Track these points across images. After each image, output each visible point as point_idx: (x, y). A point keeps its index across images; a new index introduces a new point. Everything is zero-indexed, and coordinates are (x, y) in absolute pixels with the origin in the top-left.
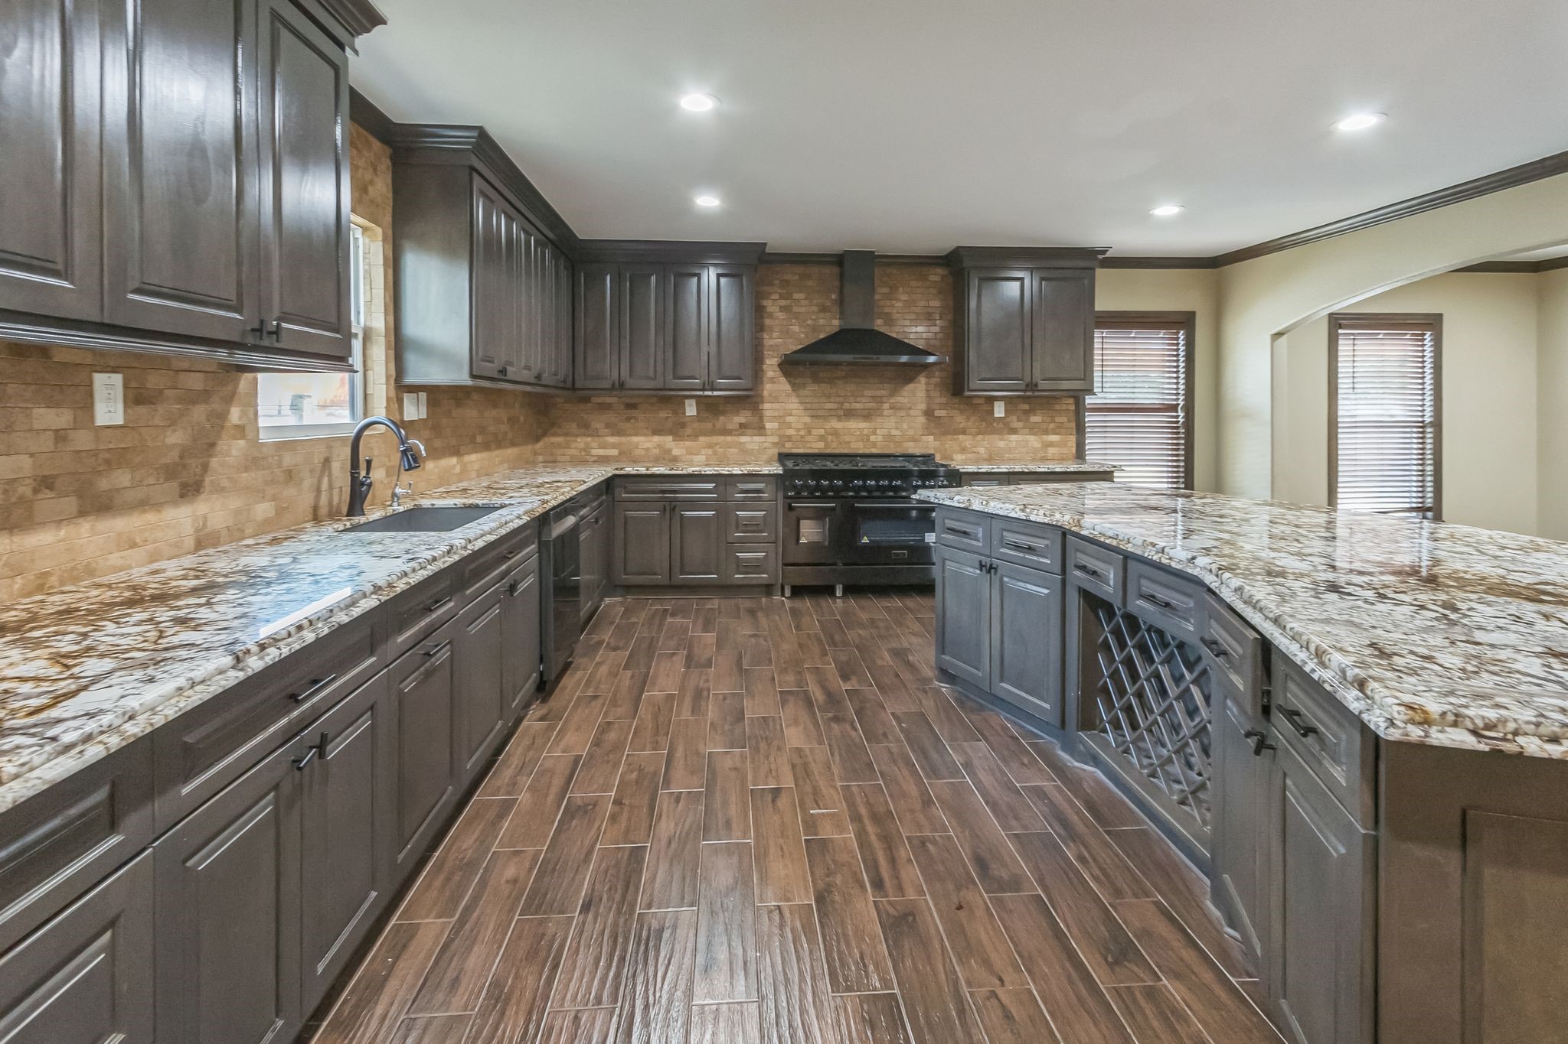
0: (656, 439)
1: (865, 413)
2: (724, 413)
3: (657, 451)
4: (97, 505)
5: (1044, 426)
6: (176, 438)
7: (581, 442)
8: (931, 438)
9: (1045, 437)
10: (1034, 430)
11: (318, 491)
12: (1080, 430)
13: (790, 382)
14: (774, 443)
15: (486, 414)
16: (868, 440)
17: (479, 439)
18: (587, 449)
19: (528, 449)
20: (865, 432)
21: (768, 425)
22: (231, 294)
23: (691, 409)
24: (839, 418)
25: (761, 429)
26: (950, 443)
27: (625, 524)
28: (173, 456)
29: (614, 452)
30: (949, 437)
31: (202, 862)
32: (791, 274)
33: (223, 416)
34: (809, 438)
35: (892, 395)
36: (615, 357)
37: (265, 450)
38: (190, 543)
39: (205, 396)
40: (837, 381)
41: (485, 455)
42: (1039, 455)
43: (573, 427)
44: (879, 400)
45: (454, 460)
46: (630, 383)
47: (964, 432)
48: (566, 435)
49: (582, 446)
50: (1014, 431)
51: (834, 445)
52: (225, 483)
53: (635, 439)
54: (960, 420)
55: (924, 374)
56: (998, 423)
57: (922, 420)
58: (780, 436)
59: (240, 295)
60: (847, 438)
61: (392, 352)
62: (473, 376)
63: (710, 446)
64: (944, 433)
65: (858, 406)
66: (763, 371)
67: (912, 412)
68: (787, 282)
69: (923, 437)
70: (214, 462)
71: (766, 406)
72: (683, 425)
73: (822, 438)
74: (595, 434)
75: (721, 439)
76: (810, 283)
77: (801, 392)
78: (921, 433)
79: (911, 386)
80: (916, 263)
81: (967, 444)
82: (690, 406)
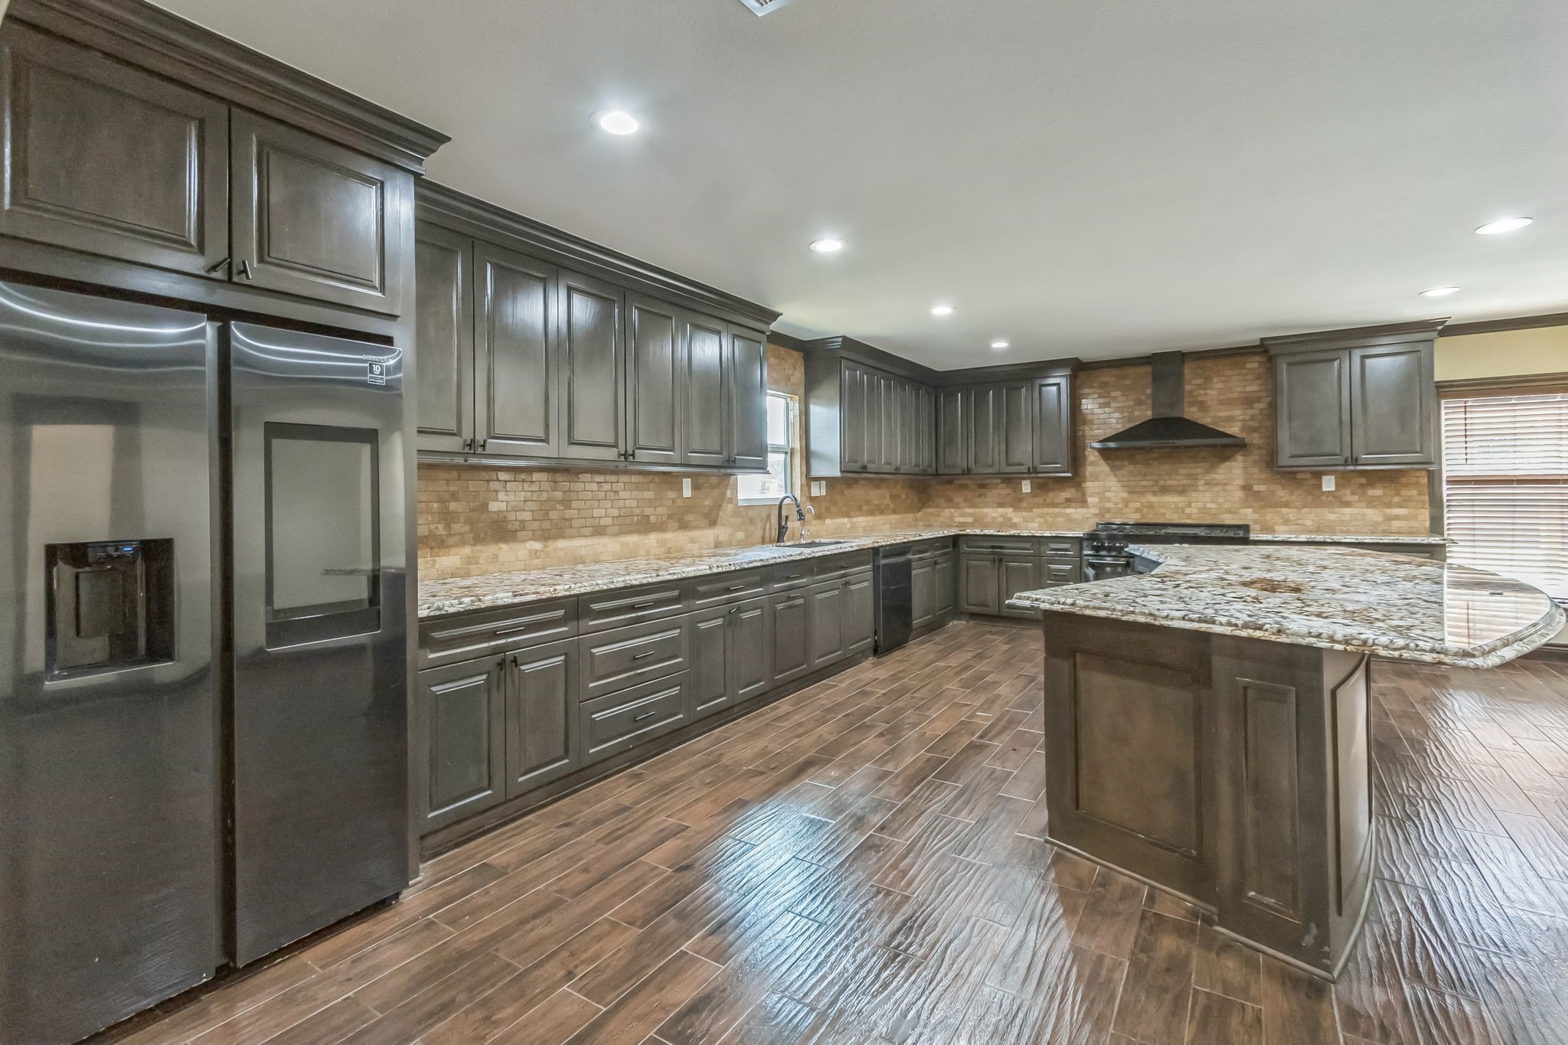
0: (1001, 510)
1: (1180, 489)
2: (1052, 490)
3: (1001, 519)
4: (684, 526)
5: (1387, 500)
6: (708, 503)
7: (947, 512)
8: (1250, 510)
9: (1388, 511)
10: (1371, 503)
11: (765, 530)
12: (1436, 503)
13: (1108, 464)
14: (1095, 514)
15: (870, 493)
16: (1183, 512)
17: (865, 508)
18: (951, 517)
19: (909, 517)
20: (1180, 505)
21: (1090, 500)
22: (718, 448)
23: (1026, 487)
24: (1155, 494)
25: (1083, 502)
26: (1270, 516)
27: (967, 569)
28: (706, 510)
29: (971, 520)
30: (1270, 509)
31: (703, 626)
32: (1107, 376)
33: (724, 494)
34: (1125, 510)
35: (1207, 472)
36: (965, 450)
37: (740, 509)
38: (712, 545)
39: (718, 486)
40: (1151, 462)
41: (870, 518)
42: (1380, 528)
43: (942, 502)
44: (1193, 477)
45: (846, 520)
46: (974, 469)
47: (1287, 505)
48: (938, 507)
49: (948, 515)
50: (1347, 504)
51: (1150, 516)
52: (725, 522)
53: (985, 510)
54: (1282, 494)
55: (1241, 453)
56: (1327, 497)
57: (1240, 494)
58: (1100, 509)
59: (722, 449)
60: (1162, 511)
61: (804, 460)
62: (841, 471)
63: (1042, 516)
64: (1264, 507)
65: (1173, 483)
66: (1084, 456)
67: (1228, 487)
68: (1106, 383)
69: (1241, 510)
70: (721, 513)
71: (1088, 484)
72: (1021, 500)
73: (1137, 510)
74: (957, 507)
75: (1051, 510)
76: (1127, 382)
77: (1119, 472)
78: (1238, 506)
79: (1227, 464)
80: (1231, 355)
81: (1291, 517)
82: (1026, 485)
